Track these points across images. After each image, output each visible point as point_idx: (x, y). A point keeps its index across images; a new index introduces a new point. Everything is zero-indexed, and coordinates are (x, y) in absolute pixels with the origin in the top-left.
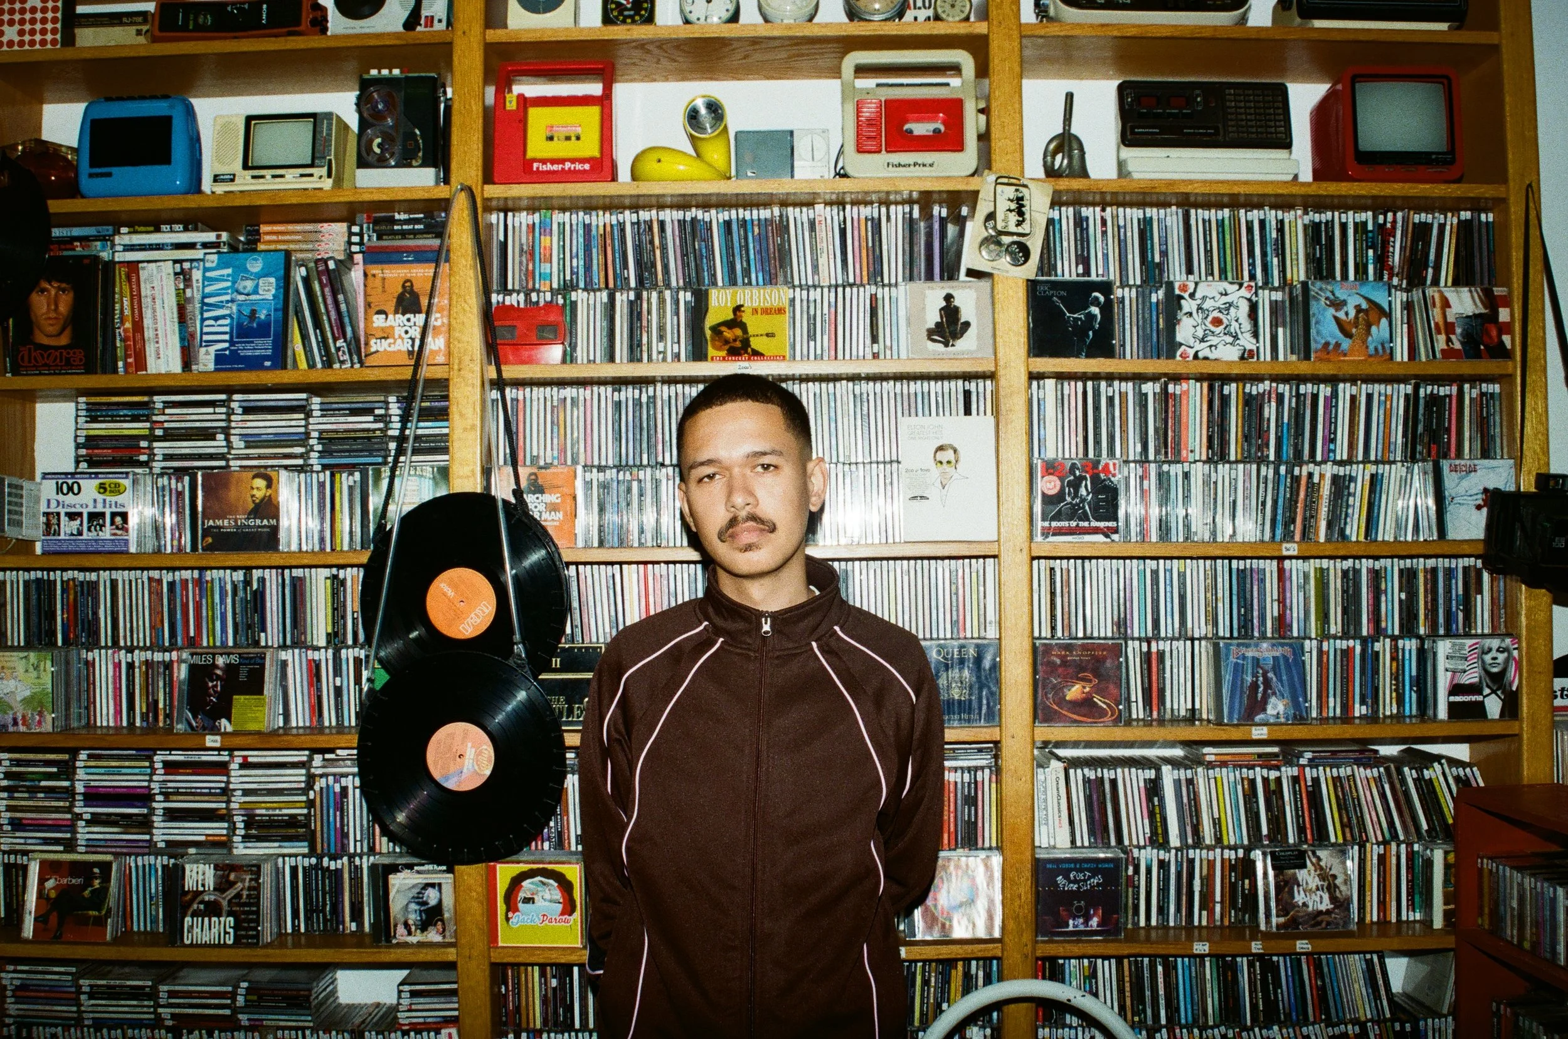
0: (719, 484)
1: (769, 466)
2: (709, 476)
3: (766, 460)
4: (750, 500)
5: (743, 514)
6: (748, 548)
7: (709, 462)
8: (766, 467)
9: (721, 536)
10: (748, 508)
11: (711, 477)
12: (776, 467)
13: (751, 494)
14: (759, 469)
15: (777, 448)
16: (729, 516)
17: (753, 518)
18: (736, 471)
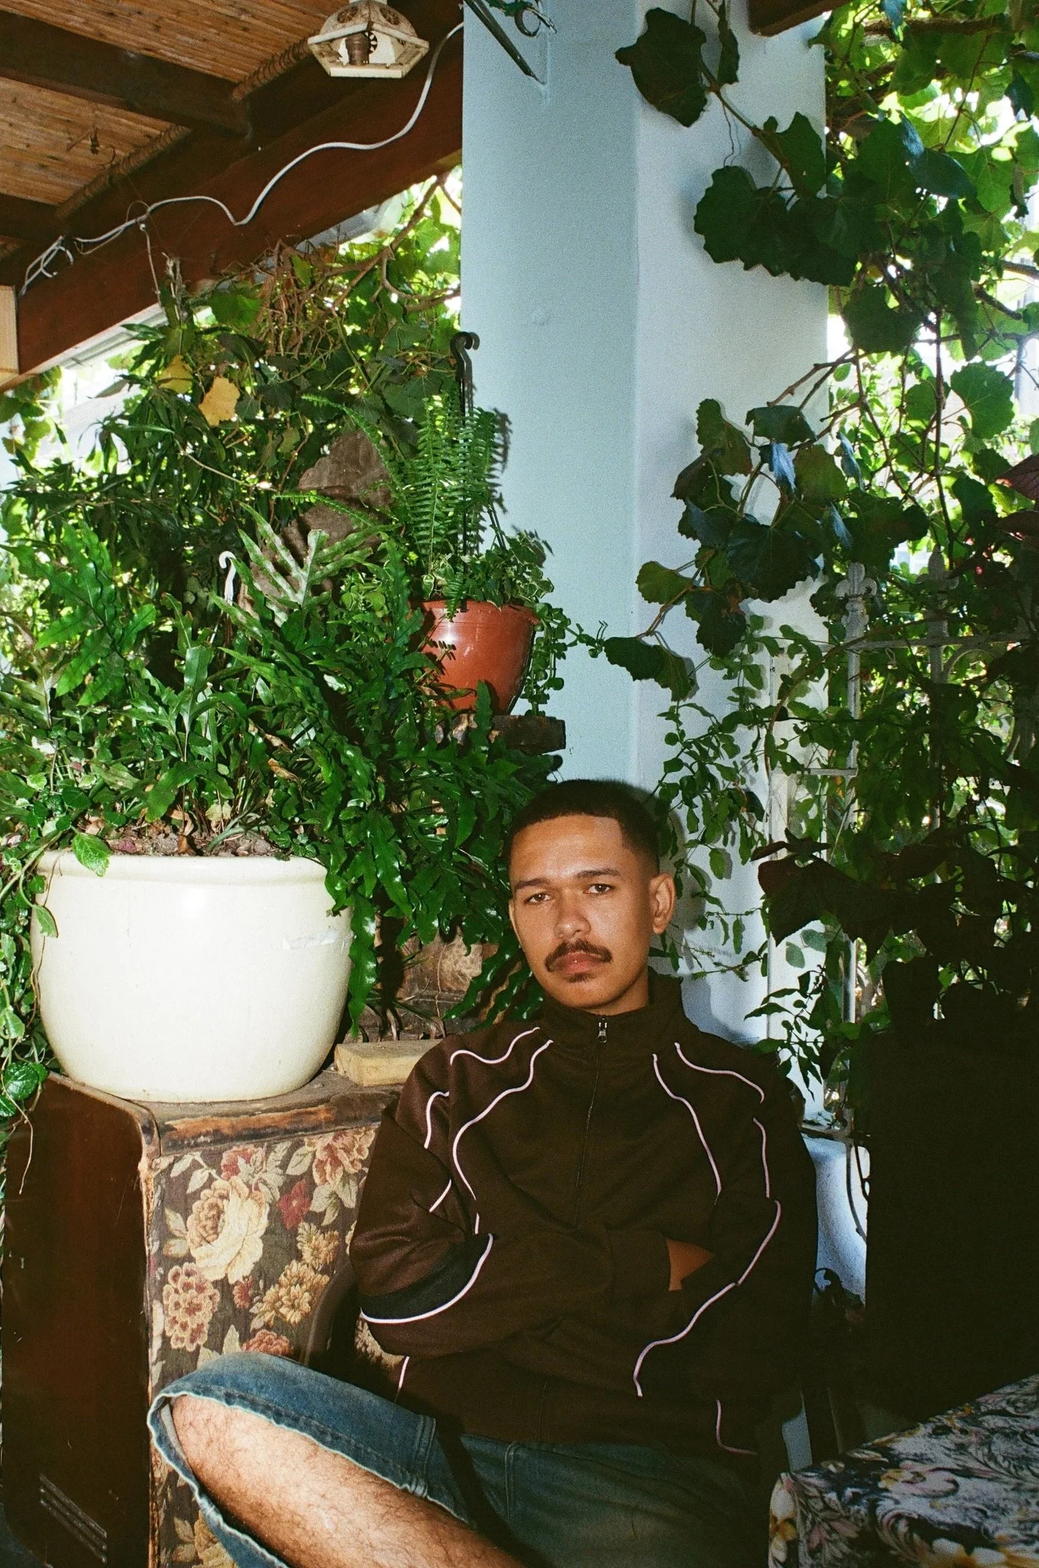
0: (546, 907)
1: (604, 886)
2: (536, 896)
3: (602, 880)
4: (582, 926)
5: (573, 940)
6: (580, 977)
7: (536, 882)
8: (601, 888)
9: (548, 963)
10: (578, 935)
11: (539, 898)
12: (612, 888)
13: (584, 919)
14: (593, 890)
15: (613, 867)
16: (558, 943)
17: (584, 946)
18: (567, 892)
